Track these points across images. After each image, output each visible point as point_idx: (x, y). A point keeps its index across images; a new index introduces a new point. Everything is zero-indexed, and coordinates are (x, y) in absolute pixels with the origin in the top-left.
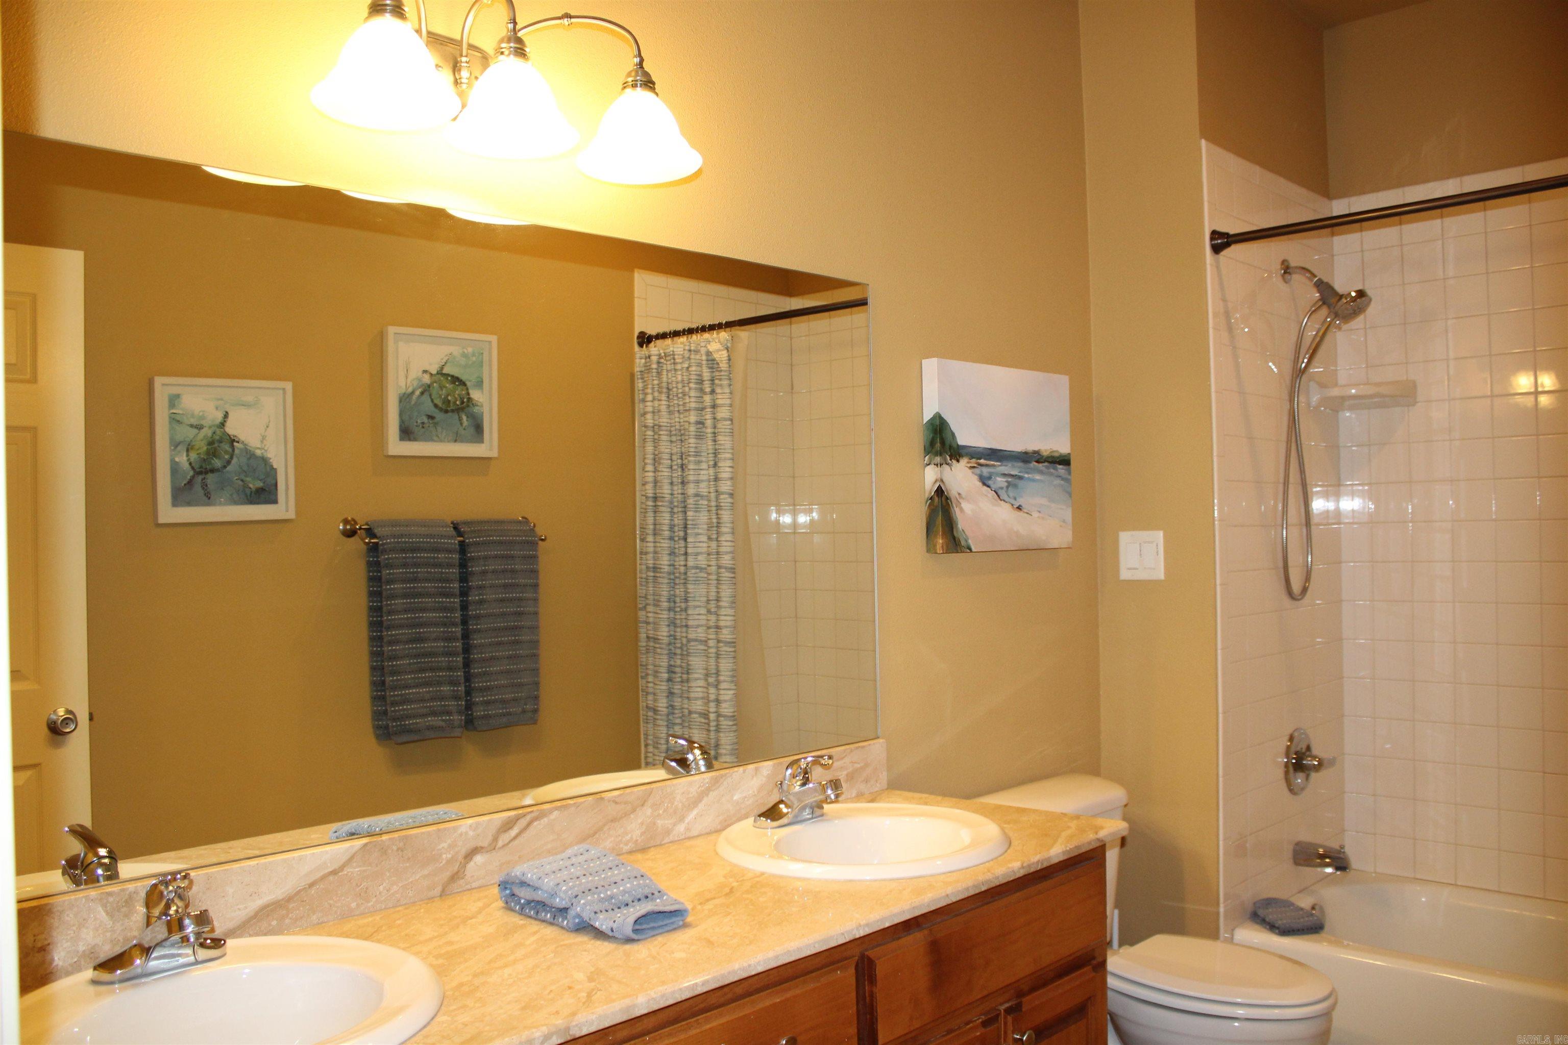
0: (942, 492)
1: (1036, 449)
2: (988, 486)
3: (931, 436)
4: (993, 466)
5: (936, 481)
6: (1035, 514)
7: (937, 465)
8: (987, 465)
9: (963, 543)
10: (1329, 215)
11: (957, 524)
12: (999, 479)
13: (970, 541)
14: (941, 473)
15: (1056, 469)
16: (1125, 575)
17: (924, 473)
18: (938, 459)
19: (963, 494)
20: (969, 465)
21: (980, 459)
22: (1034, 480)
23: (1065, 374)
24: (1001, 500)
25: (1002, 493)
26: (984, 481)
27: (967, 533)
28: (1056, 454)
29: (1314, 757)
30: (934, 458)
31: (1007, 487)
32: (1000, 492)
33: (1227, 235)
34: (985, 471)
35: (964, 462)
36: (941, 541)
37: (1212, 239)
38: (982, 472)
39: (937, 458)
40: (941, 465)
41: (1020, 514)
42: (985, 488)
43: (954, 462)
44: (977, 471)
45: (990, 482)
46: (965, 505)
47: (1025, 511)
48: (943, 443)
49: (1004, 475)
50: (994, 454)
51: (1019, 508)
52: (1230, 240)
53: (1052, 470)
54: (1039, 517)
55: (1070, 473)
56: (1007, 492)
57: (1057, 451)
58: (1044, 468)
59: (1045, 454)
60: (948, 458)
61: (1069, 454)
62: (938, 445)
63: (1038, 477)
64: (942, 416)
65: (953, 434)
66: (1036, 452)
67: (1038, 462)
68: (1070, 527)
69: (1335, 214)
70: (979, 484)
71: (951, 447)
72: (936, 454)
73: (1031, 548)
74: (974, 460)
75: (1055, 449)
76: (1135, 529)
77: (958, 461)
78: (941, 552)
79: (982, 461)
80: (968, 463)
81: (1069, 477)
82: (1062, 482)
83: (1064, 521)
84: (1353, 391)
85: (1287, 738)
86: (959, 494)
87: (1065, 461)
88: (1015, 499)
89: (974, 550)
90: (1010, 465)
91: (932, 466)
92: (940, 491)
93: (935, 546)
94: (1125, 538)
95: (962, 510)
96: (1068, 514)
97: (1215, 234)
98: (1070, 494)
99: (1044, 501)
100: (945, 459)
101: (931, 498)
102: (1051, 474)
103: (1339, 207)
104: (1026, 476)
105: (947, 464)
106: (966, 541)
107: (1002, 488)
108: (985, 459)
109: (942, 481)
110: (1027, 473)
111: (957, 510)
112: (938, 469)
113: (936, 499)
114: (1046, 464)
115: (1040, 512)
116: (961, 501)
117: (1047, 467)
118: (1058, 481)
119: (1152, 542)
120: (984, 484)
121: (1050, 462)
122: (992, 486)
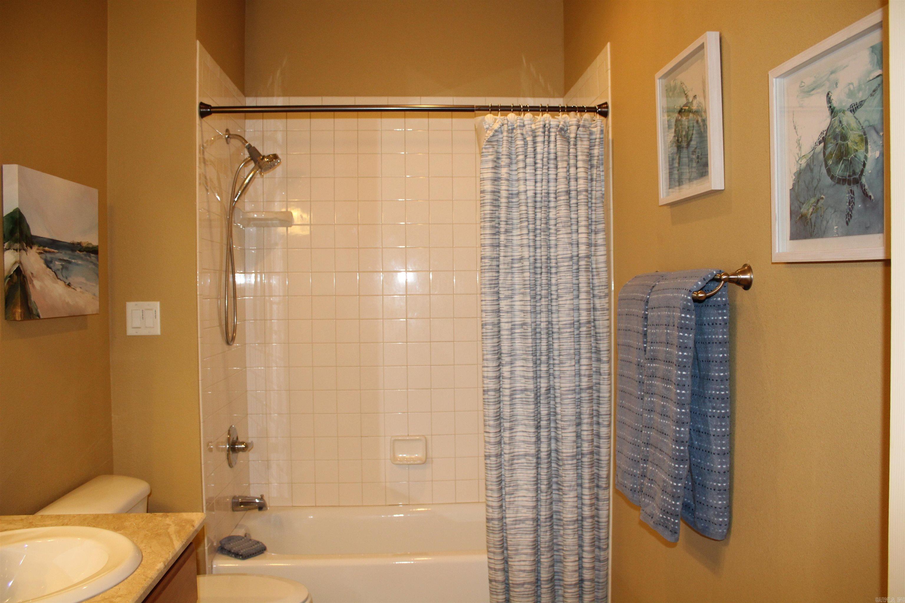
0: (21, 271)
1: (79, 241)
2: (50, 268)
3: (11, 226)
4: (53, 252)
5: (15, 263)
6: (79, 290)
7: (17, 250)
8: (49, 252)
9: (34, 312)
10: (244, 105)
11: (30, 298)
12: (57, 263)
13: (39, 310)
14: (20, 257)
15: (90, 257)
16: (130, 332)
17: (4, 256)
18: (17, 246)
19: (35, 274)
20: (38, 251)
21: (45, 247)
22: (78, 265)
23: (95, 187)
24: (58, 279)
25: (59, 273)
26: (48, 263)
27: (37, 304)
28: (90, 246)
29: (242, 443)
30: (14, 244)
31: (62, 269)
32: (58, 273)
33: (208, 106)
34: (49, 256)
35: (35, 248)
36: (19, 311)
37: (200, 108)
38: (46, 257)
39: (16, 244)
40: (20, 250)
41: (70, 289)
42: (48, 269)
43: (29, 248)
44: (43, 256)
45: (51, 265)
46: (37, 283)
47: (73, 287)
48: (21, 233)
49: (60, 260)
50: (54, 244)
51: (69, 285)
52: (212, 110)
53: (88, 258)
54: (80, 292)
55: (98, 260)
56: (62, 272)
57: (91, 244)
58: (83, 256)
59: (84, 245)
60: (25, 245)
61: (98, 246)
62: (18, 235)
63: (80, 262)
64: (21, 211)
65: (28, 226)
66: (79, 244)
67: (80, 251)
68: (98, 299)
69: (247, 105)
70: (44, 266)
71: (26, 236)
72: (16, 241)
73: (76, 315)
74: (41, 248)
75: (90, 242)
76: (137, 300)
77: (31, 248)
78: (20, 319)
79: (47, 249)
80: (38, 249)
81: (98, 263)
82: (94, 267)
83: (94, 295)
84: (255, 215)
85: (227, 433)
86: (32, 274)
87: (93, 251)
88: (67, 278)
89: (41, 317)
90: (63, 253)
91: (11, 251)
92: (19, 271)
93: (14, 314)
94: (131, 307)
95: (33, 286)
96: (96, 289)
97: (202, 105)
98: (97, 275)
99: (83, 280)
100: (23, 246)
101: (11, 276)
102: (87, 260)
103: (250, 102)
104: (73, 261)
105: (24, 250)
106: (37, 310)
107: (58, 270)
108: (49, 247)
109: (20, 263)
110: (74, 259)
111: (30, 286)
112: (17, 254)
113: (15, 277)
114: (85, 253)
115: (81, 288)
116: (32, 279)
117: (85, 255)
118: (91, 266)
119: (151, 310)
120: (48, 266)
121: (87, 252)
122: (53, 268)
